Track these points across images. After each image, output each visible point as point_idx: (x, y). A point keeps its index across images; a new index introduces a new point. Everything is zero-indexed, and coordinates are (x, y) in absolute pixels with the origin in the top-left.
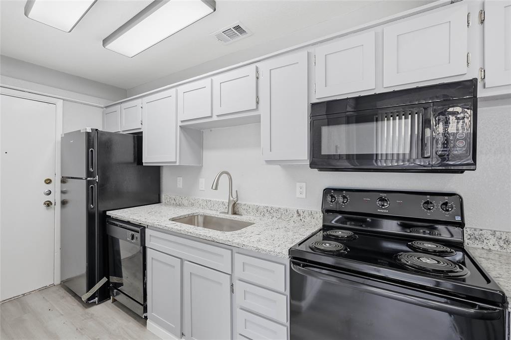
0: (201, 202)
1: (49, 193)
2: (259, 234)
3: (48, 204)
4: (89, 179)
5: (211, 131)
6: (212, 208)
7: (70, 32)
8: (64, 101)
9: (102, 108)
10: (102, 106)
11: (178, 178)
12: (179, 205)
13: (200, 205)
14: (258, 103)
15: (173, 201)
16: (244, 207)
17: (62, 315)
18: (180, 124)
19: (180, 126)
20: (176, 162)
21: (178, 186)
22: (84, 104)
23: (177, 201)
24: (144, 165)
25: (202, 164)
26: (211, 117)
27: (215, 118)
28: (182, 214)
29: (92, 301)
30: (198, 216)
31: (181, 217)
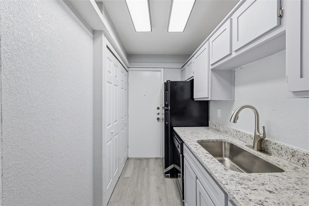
0: (232, 131)
1: (159, 114)
2: (270, 192)
3: (158, 119)
4: (166, 108)
5: (241, 68)
6: (240, 139)
7: (152, 31)
8: (164, 69)
9: (181, 68)
10: (181, 67)
11: (218, 110)
12: (218, 131)
13: (232, 133)
14: (281, 17)
15: (214, 126)
16: (274, 146)
17: (156, 175)
18: (211, 67)
19: (212, 70)
20: (208, 98)
21: (218, 116)
22: (173, 68)
23: (217, 127)
24: (195, 100)
25: (234, 99)
26: (230, 54)
27: (234, 54)
28: (211, 139)
29: (167, 175)
30: (225, 142)
31: (210, 141)
